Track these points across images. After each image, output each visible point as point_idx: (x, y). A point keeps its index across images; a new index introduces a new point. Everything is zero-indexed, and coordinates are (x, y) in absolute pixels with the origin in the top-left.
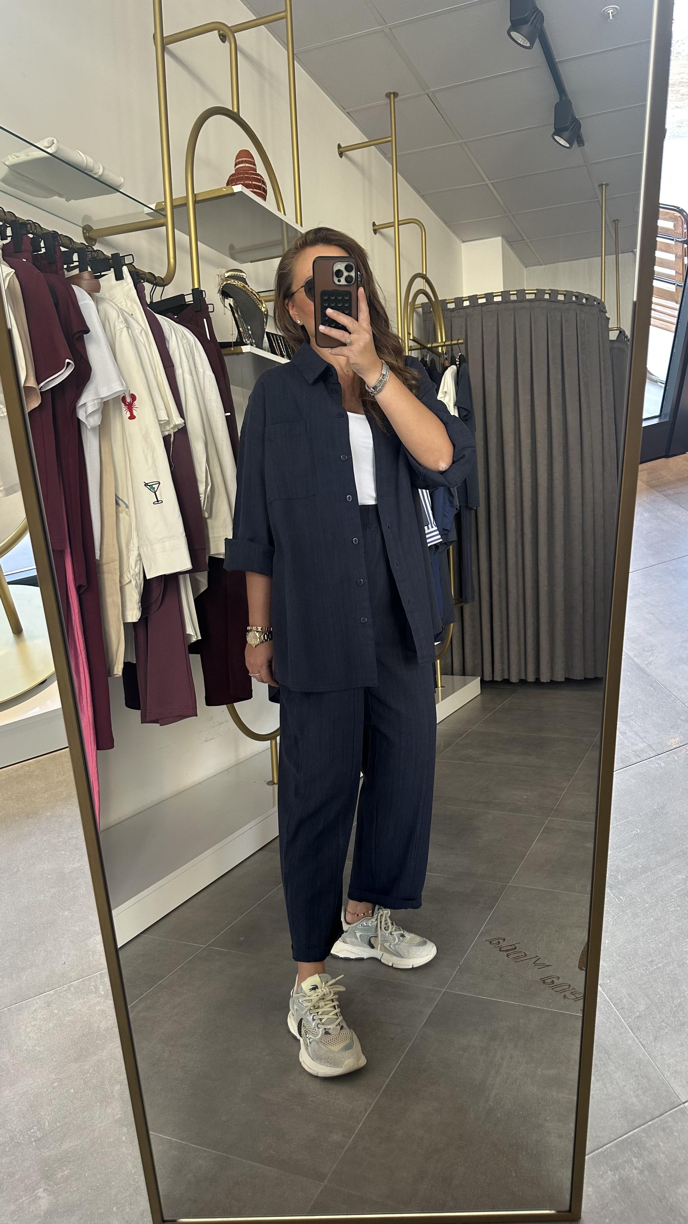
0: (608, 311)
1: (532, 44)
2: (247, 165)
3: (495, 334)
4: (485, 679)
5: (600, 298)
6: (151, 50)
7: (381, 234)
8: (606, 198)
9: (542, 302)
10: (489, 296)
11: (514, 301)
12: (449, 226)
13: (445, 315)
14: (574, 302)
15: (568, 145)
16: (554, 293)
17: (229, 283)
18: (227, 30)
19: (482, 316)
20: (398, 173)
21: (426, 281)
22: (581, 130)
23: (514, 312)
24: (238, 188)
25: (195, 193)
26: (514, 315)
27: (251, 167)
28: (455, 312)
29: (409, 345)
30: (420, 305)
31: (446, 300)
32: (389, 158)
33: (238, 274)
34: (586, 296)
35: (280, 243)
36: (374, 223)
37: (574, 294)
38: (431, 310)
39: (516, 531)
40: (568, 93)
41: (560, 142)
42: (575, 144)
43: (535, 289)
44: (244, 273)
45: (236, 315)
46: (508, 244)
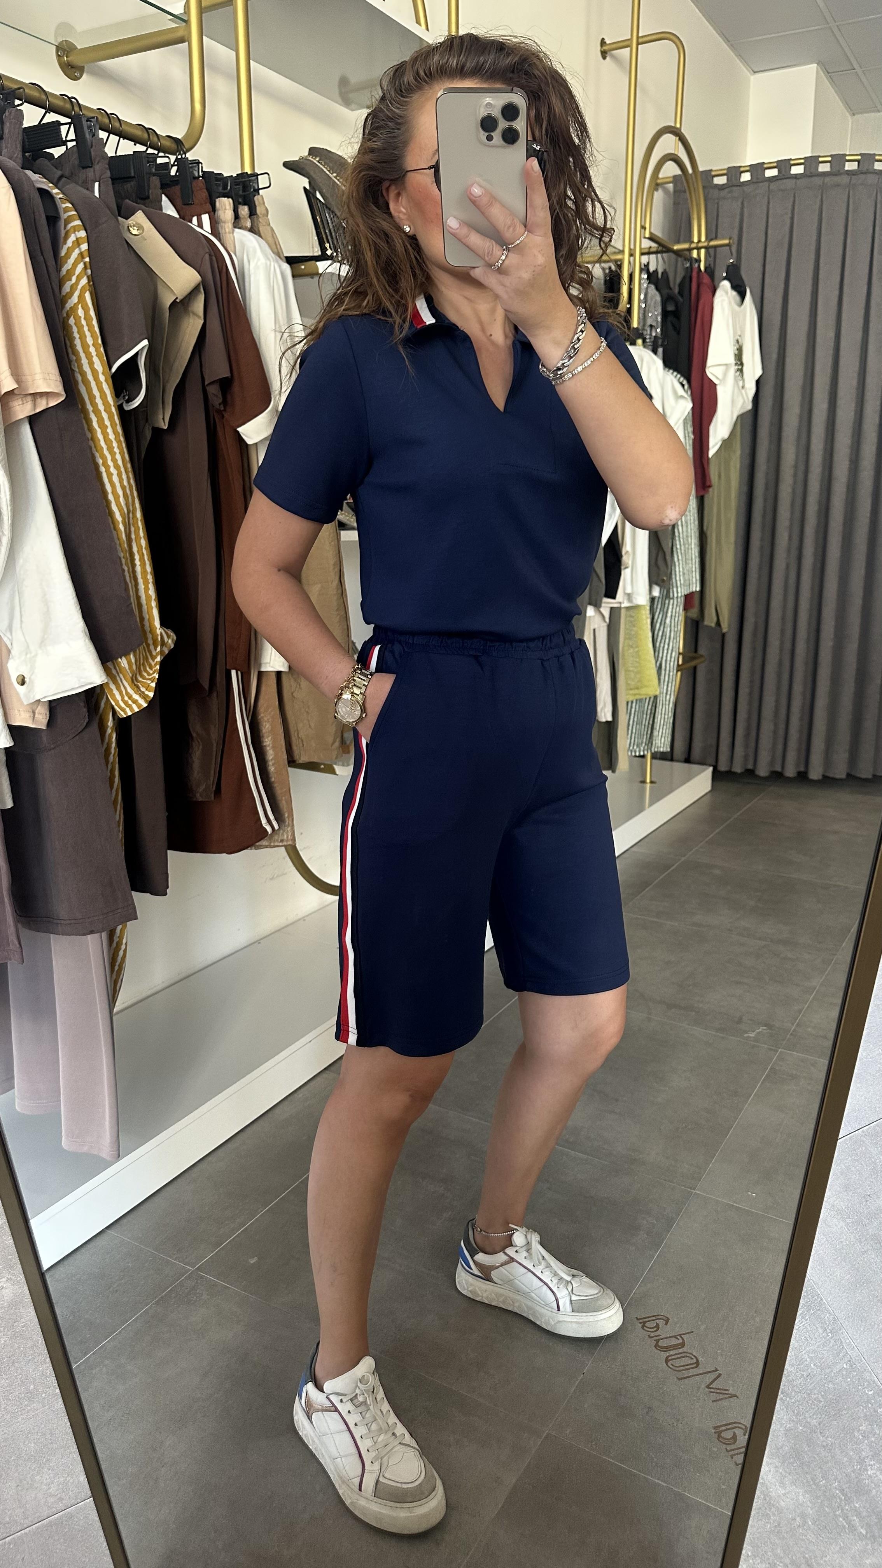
3: (787, 227)
4: (719, 770)
7: (613, 57)
10: (784, 165)
11: (823, 174)
12: (731, 43)
13: (708, 195)
19: (769, 198)
21: (680, 139)
23: (823, 193)
26: (822, 197)
28: (727, 190)
30: (671, 179)
31: (711, 170)
36: (603, 39)
38: (687, 187)
43: (861, 153)
46: (825, 75)
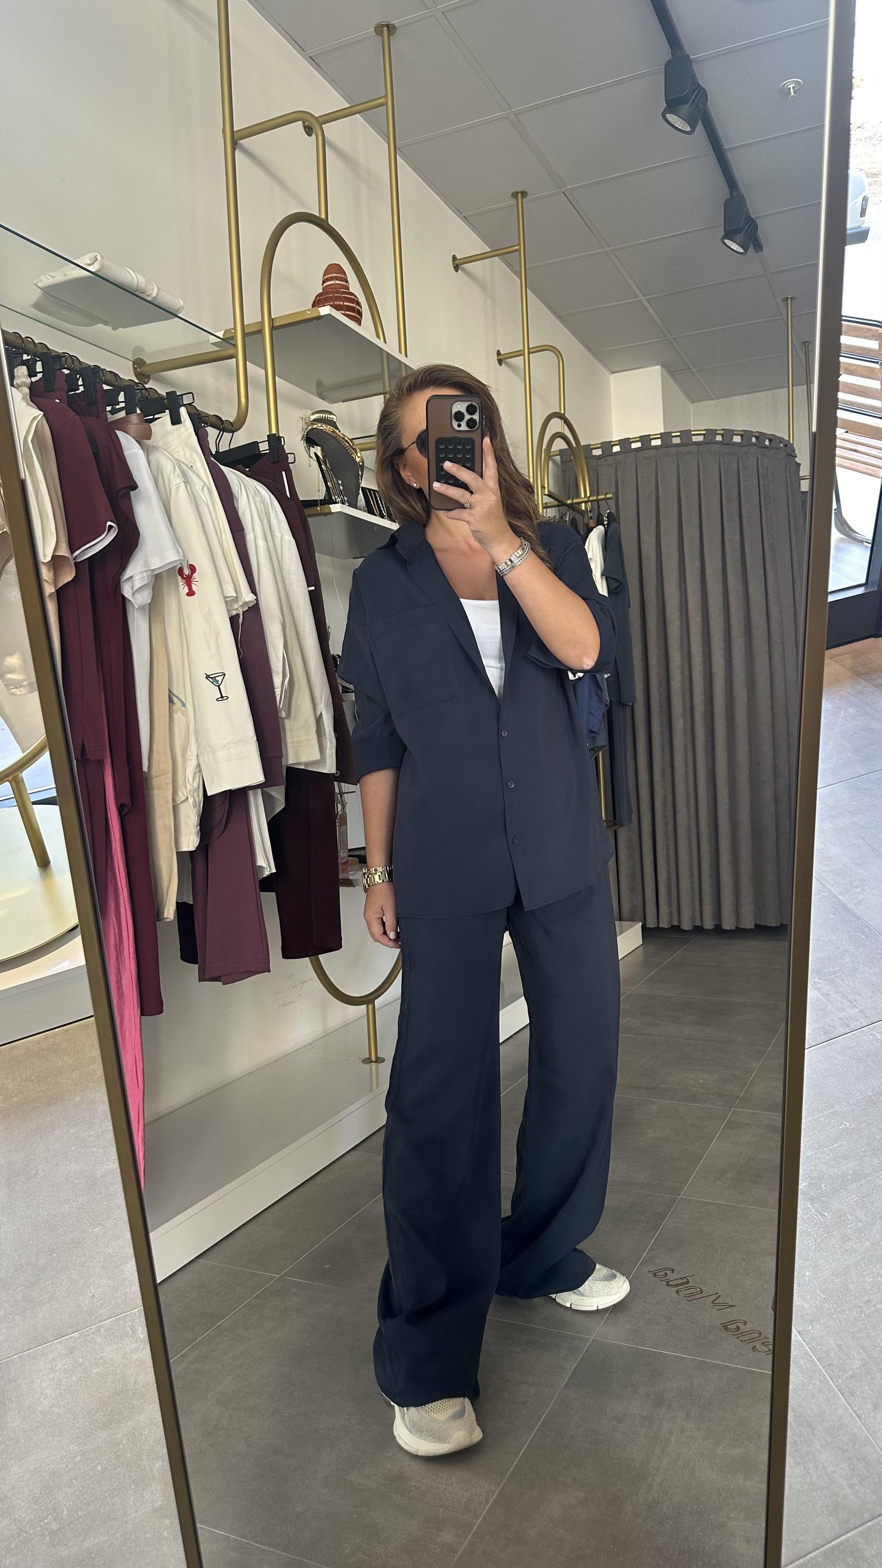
0: (798, 455)
1: (693, 128)
2: (337, 282)
3: (653, 486)
4: (648, 926)
5: (787, 438)
6: (219, 145)
7: (507, 364)
8: (793, 315)
9: (712, 445)
10: (645, 439)
11: (677, 445)
12: (594, 353)
13: (590, 464)
14: (754, 444)
15: (742, 251)
16: (728, 434)
17: (316, 428)
18: (312, 120)
19: (636, 464)
20: (528, 290)
21: (564, 422)
22: (759, 231)
23: (678, 459)
24: (325, 310)
25: (273, 317)
26: (678, 462)
27: (342, 284)
28: (602, 460)
29: (544, 502)
30: (558, 453)
31: (590, 445)
32: (517, 271)
33: (326, 416)
34: (768, 436)
35: (380, 377)
36: (498, 351)
37: (754, 434)
38: (572, 458)
39: (685, 733)
40: (741, 187)
41: (732, 247)
42: (751, 249)
43: (704, 429)
44: (334, 415)
45: (323, 467)
46: (668, 374)
